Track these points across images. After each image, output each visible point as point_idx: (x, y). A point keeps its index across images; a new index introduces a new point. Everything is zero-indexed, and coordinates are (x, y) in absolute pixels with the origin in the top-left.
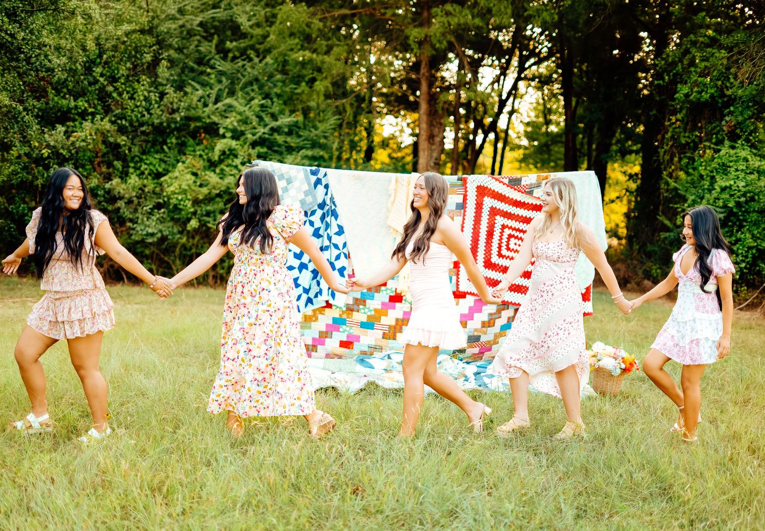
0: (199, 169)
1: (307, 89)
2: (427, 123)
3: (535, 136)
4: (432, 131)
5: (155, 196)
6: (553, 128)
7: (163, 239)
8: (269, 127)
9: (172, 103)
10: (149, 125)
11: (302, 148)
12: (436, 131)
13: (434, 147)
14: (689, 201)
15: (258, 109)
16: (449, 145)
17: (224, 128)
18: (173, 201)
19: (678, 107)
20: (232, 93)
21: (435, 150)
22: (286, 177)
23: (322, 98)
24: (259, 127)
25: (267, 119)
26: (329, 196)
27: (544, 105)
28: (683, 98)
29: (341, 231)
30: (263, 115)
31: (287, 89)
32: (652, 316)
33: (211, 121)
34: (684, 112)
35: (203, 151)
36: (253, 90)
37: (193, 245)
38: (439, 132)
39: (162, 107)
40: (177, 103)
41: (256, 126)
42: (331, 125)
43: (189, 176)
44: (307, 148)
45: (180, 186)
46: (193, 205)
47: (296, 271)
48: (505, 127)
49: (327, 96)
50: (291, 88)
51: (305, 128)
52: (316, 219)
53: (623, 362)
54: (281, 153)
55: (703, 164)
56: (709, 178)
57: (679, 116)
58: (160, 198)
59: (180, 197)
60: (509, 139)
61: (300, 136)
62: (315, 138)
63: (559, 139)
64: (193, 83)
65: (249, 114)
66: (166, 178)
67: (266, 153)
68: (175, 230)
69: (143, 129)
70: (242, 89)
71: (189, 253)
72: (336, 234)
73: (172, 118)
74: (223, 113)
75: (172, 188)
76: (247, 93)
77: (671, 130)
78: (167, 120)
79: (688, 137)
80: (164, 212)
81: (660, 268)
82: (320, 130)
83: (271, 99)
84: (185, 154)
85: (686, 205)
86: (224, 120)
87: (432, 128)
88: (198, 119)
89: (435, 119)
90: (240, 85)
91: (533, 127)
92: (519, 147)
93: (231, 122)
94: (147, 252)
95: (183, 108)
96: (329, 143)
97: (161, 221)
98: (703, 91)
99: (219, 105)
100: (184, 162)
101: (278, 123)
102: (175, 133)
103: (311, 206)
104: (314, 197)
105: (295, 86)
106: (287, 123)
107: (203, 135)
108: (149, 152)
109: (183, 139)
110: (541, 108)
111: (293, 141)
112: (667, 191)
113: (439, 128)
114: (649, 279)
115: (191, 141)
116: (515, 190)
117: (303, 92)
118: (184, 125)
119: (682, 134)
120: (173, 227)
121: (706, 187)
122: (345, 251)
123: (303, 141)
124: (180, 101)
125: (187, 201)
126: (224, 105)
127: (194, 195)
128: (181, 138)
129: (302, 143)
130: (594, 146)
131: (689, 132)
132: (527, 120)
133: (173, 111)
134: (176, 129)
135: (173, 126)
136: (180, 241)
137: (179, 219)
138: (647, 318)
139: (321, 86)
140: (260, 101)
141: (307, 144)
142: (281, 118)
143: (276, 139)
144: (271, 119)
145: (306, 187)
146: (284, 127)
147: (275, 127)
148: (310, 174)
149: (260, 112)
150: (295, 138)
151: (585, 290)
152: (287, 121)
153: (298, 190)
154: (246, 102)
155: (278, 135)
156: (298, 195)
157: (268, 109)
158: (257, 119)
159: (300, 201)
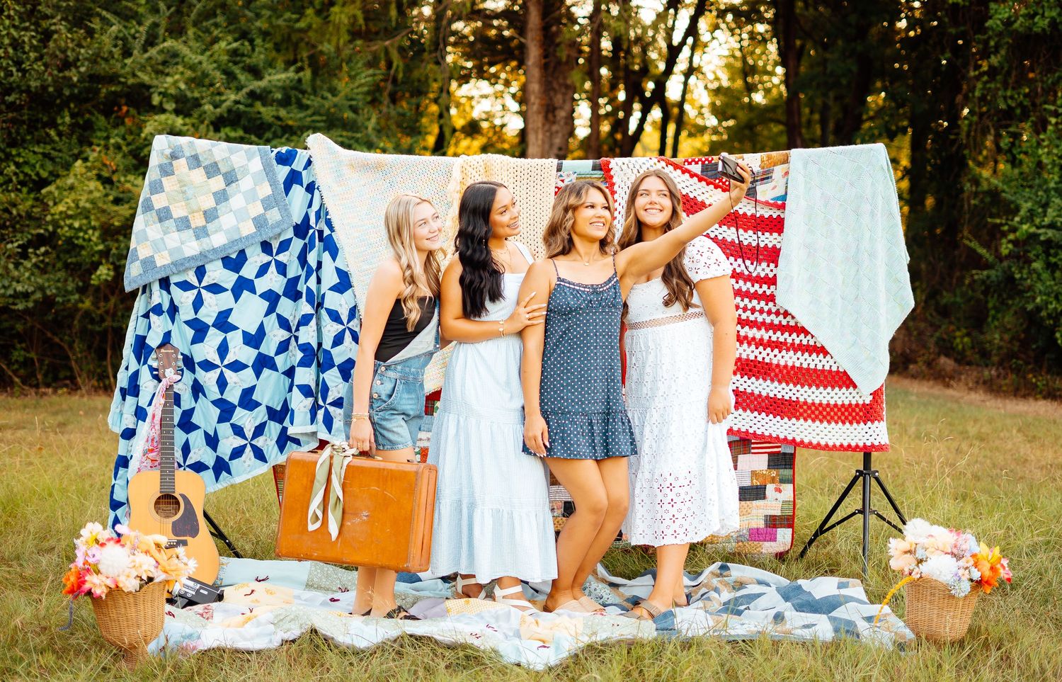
0: (114, 172)
1: (316, 22)
2: (540, 82)
3: (730, 112)
4: (551, 99)
5: (33, 223)
6: (758, 98)
7: (48, 302)
8: (245, 91)
9: (64, 51)
10: (21, 92)
12: (558, 99)
13: (555, 128)
14: (1022, 213)
15: (225, 58)
17: (160, 93)
18: (65, 232)
19: (992, 43)
20: (177, 31)
23: (346, 37)
24: (228, 91)
25: (242, 77)
26: (316, 207)
27: (744, 59)
28: (1001, 27)
29: (344, 283)
30: (237, 70)
31: (280, 22)
32: (972, 430)
33: (138, 80)
34: (1003, 52)
35: (124, 138)
36: (216, 25)
37: (107, 312)
38: (564, 101)
39: (47, 59)
40: (73, 50)
41: (222, 89)
42: (361, 85)
43: (93, 185)
45: (76, 202)
46: (103, 238)
47: (249, 372)
48: (679, 98)
49: (355, 34)
50: (290, 20)
51: (315, 92)
52: (289, 258)
53: (976, 565)
55: (1046, 143)
56: (1056, 169)
57: (994, 60)
58: (39, 227)
59: (77, 225)
60: (685, 119)
61: (303, 107)
62: (332, 110)
63: (771, 115)
64: (104, 13)
65: (208, 67)
66: (52, 188)
68: (71, 286)
69: (10, 99)
70: (195, 24)
71: (97, 328)
72: (335, 288)
73: (64, 78)
74: (161, 67)
75: (61, 208)
76: (207, 31)
77: (979, 85)
78: (55, 81)
79: (1012, 98)
80: (46, 253)
81: (968, 335)
82: (341, 95)
83: (251, 41)
84: (91, 144)
85: (1017, 219)
86: (161, 78)
87: (552, 94)
88: (112, 79)
89: (557, 78)
90: (193, 16)
91: (725, 96)
92: (702, 130)
93: (176, 82)
94: (19, 327)
95: (86, 59)
96: (360, 119)
97: (42, 269)
98: (1036, 14)
99: (153, 52)
100: (86, 160)
101: (263, 84)
102: (72, 105)
103: (277, 230)
104: (285, 210)
105: (294, 16)
106: (280, 84)
107: (125, 109)
108: (24, 141)
109: (87, 116)
110: (739, 64)
111: (292, 117)
112: (976, 194)
113: (564, 94)
114: (947, 355)
115: (101, 121)
117: (309, 27)
118: (88, 90)
119: (1000, 93)
120: (66, 280)
121: (1052, 185)
122: (354, 324)
123: (310, 116)
124: (80, 46)
125: (90, 232)
126: (161, 51)
127: (103, 219)
128: (82, 116)
129: (309, 119)
131: (1014, 89)
132: (715, 85)
133: (66, 65)
134: (72, 97)
135: (67, 92)
136: (80, 305)
137: (79, 265)
138: (964, 434)
139: (343, 16)
140: (230, 44)
141: (318, 121)
142: (270, 75)
143: (259, 113)
144: (250, 77)
145: (266, 190)
146: (274, 90)
147: (258, 91)
148: (274, 162)
149: (230, 64)
150: (295, 111)
151: (871, 398)
152: (279, 80)
153: (250, 196)
154: (204, 47)
155: (264, 105)
156: (250, 206)
157: (244, 59)
158: (224, 77)
159: (254, 219)
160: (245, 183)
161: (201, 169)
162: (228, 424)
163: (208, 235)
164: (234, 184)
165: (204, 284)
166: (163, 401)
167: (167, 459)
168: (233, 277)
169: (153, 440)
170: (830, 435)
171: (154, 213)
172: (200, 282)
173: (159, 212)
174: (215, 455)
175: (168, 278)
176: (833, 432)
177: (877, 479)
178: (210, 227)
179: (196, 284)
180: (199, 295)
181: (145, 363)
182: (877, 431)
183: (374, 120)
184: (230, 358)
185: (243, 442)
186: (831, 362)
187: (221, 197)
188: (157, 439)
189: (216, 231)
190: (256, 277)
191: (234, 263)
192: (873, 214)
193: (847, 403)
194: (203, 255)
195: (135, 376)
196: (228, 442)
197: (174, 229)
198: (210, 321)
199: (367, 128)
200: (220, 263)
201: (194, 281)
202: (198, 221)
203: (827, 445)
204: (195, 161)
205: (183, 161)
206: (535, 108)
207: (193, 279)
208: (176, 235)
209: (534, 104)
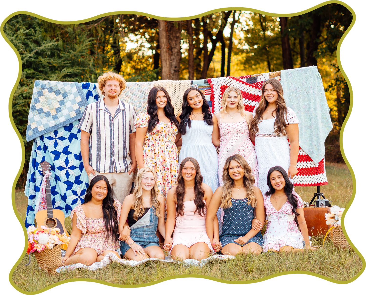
2: (166, 38)
3: (255, 42)
4: (170, 44)
6: (269, 33)
8: (34, 51)
11: (63, 67)
12: (173, 44)
13: (173, 57)
15: (23, 37)
16: (185, 55)
21: (174, 59)
22: (62, 92)
25: (32, 45)
30: (28, 42)
36: (18, 22)
38: (176, 44)
41: (24, 52)
42: (87, 45)
44: (68, 67)
47: (78, 170)
48: (229, 36)
51: (64, 50)
54: (46, 73)
60: (233, 46)
61: (60, 57)
62: (73, 58)
63: (275, 41)
67: (34, 73)
82: (77, 50)
83: (34, 28)
87: (171, 41)
89: (172, 34)
91: (252, 33)
92: (242, 51)
96: (86, 61)
101: (41, 48)
106: (49, 48)
111: (55, 62)
113: (176, 41)
116: (253, 87)
123: (64, 61)
129: (63, 63)
130: (305, 45)
132: (246, 28)
140: (24, 31)
141: (67, 63)
142: (44, 44)
143: (41, 61)
144: (35, 45)
145: (79, 99)
146: (46, 50)
147: (39, 51)
148: (82, 88)
149: (26, 40)
150: (57, 59)
151: (318, 164)
152: (48, 46)
153: (73, 102)
154: (13, 33)
155: (43, 58)
156: (73, 106)
157: (32, 37)
158: (23, 46)
159: (75, 111)
160: (71, 97)
161: (53, 93)
162: (71, 190)
163: (58, 118)
164: (66, 98)
165: (57, 137)
166: (46, 183)
167: (49, 205)
168: (69, 133)
169: (43, 198)
170: (304, 180)
171: (36, 111)
172: (56, 136)
173: (38, 110)
174: (65, 203)
175: (43, 136)
176: (305, 179)
177: (323, 196)
178: (59, 115)
179: (54, 137)
180: (56, 141)
181: (37, 169)
182: (322, 177)
183: (92, 61)
184: (70, 165)
185: (77, 197)
186: (302, 152)
187: (62, 103)
188: (45, 198)
189: (61, 116)
190: (77, 133)
191: (69, 128)
192: (314, 93)
193: (309, 167)
194: (56, 126)
195: (33, 174)
196: (71, 197)
197: (45, 116)
198: (61, 151)
199: (89, 65)
200: (63, 129)
201: (54, 136)
202: (54, 113)
203: (303, 184)
204: (51, 90)
205: (46, 90)
206: (165, 50)
207: (53, 135)
208: (45, 119)
209: (164, 48)
